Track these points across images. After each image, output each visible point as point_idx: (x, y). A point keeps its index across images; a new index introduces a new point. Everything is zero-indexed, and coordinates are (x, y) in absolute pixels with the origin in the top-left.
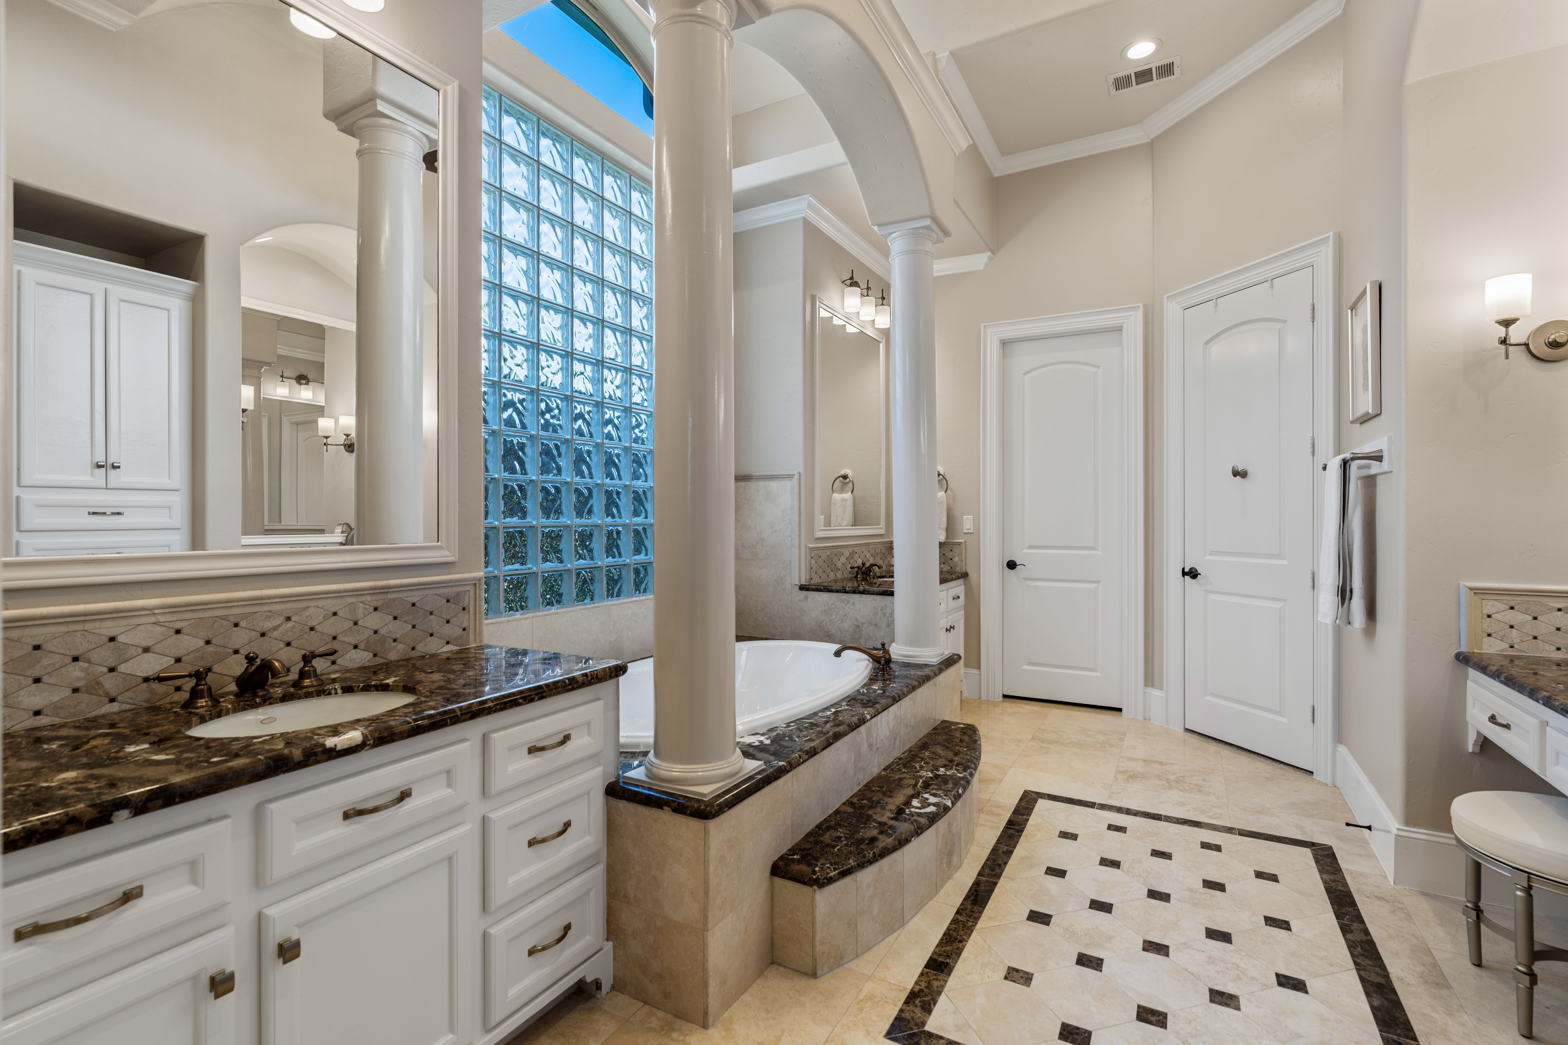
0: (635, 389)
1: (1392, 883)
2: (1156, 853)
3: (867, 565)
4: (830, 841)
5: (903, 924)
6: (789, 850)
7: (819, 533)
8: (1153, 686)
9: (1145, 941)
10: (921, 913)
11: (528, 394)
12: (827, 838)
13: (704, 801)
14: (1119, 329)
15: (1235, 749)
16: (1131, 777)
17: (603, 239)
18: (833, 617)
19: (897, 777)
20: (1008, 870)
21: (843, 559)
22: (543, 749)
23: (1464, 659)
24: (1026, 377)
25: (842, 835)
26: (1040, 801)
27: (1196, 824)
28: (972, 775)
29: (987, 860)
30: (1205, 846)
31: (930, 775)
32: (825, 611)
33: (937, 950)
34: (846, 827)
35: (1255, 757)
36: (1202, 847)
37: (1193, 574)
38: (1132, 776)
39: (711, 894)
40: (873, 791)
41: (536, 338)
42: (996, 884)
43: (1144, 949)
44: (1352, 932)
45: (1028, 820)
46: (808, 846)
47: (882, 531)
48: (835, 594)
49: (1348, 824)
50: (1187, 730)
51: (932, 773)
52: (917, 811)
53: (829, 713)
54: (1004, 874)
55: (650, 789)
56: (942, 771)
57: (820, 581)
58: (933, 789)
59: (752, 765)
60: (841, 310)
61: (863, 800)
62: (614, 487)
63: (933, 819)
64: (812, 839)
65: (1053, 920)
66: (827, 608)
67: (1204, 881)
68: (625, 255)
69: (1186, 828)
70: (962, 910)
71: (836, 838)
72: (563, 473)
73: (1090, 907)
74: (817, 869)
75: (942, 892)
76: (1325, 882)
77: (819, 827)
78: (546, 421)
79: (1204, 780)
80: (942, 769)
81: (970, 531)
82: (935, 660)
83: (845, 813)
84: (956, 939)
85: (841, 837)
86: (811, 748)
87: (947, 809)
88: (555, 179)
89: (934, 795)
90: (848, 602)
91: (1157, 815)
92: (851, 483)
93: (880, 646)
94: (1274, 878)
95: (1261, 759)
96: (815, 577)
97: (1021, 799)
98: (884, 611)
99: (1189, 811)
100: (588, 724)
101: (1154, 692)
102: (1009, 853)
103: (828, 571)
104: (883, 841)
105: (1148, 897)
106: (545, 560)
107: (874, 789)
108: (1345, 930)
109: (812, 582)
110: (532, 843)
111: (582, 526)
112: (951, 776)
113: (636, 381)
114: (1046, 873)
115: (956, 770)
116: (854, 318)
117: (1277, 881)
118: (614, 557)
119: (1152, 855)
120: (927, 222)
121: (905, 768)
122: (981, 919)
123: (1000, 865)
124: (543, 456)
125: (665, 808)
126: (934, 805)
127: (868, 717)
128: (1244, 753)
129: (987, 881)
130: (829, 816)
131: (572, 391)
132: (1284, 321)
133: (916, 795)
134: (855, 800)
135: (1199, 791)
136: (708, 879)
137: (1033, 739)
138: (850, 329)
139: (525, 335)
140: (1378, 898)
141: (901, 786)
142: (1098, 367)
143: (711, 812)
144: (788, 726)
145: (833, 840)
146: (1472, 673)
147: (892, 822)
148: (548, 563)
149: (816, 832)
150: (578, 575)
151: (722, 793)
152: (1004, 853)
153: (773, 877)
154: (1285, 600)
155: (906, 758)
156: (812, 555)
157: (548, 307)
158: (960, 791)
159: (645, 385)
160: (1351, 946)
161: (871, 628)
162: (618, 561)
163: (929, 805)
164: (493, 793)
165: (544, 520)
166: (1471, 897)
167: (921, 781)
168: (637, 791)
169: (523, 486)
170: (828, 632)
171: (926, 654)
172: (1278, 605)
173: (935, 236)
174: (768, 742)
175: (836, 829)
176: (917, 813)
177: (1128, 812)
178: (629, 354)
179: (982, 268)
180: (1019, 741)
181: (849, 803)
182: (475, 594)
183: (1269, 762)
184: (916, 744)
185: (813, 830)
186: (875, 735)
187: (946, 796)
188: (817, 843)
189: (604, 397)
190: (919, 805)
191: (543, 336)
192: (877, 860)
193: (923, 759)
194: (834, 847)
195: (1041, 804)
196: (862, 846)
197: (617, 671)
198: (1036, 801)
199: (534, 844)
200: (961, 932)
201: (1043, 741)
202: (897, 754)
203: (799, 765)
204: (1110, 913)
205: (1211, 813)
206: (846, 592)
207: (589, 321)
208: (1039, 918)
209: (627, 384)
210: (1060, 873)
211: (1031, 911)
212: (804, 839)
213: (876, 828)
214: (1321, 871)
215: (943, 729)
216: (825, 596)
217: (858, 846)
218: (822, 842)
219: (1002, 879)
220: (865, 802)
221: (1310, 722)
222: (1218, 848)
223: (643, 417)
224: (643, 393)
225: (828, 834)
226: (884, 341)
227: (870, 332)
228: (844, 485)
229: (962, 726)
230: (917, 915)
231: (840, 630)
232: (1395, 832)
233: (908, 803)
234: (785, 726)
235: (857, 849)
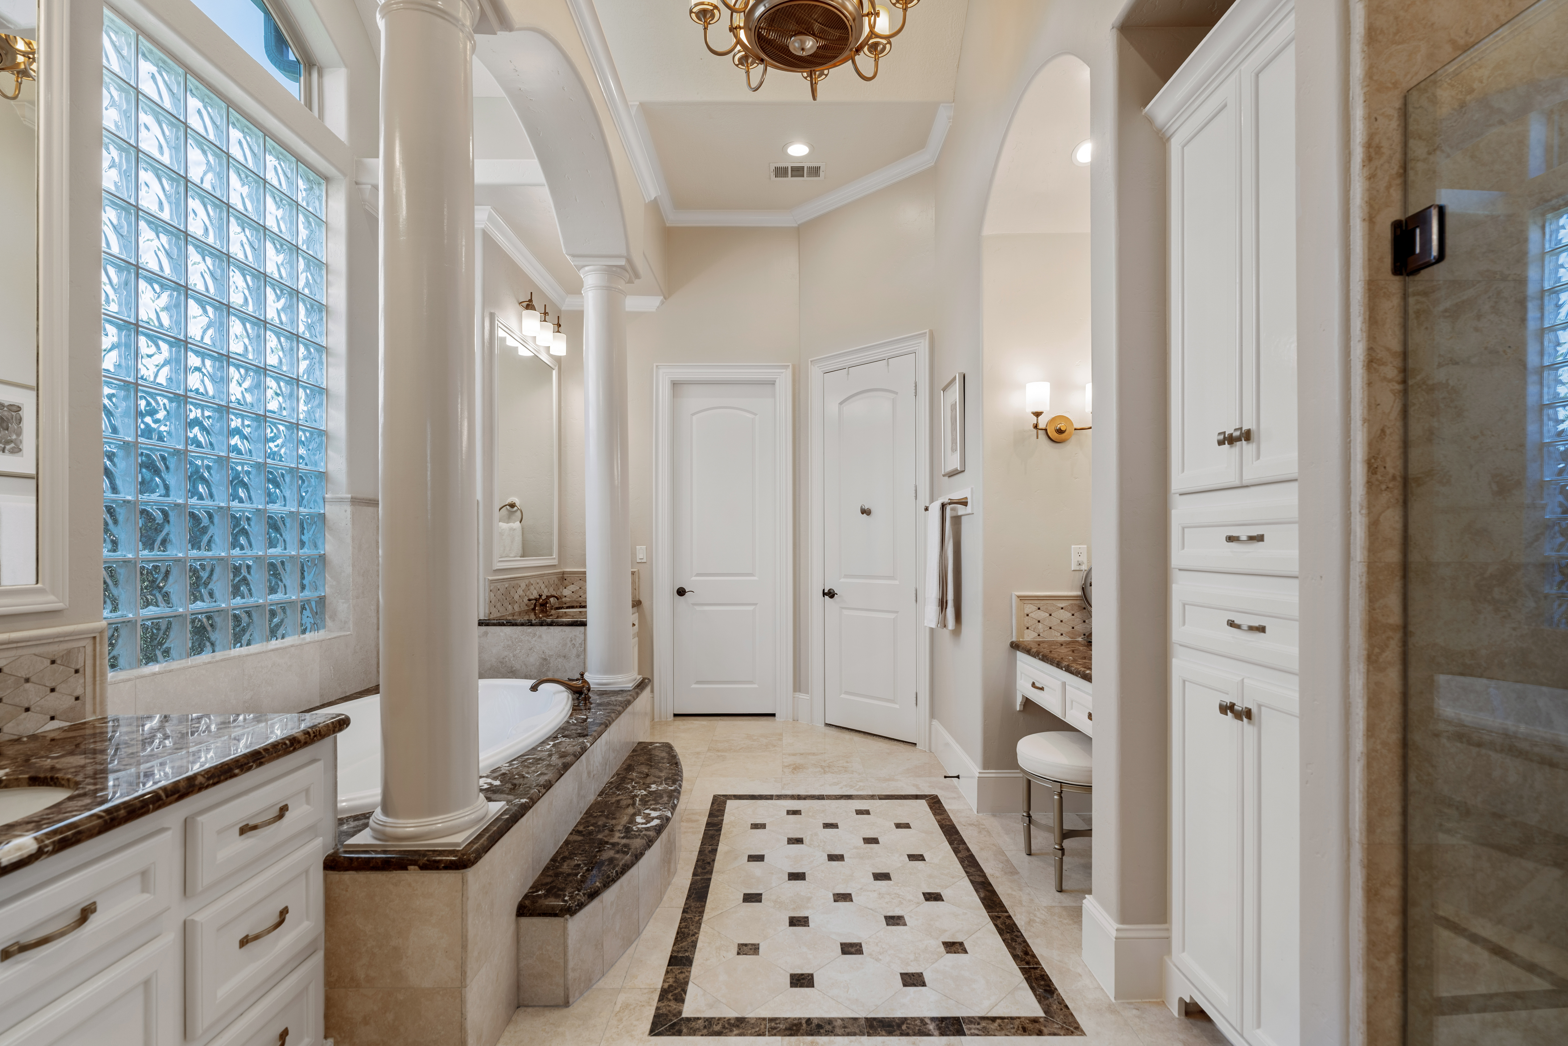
0: (270, 393)
1: (976, 813)
2: (827, 826)
3: (544, 597)
4: (570, 871)
5: (639, 934)
6: (531, 888)
7: (499, 564)
8: (800, 691)
9: (834, 895)
10: (651, 921)
11: (119, 388)
12: (565, 868)
13: (458, 851)
14: (773, 383)
15: (862, 735)
16: (794, 769)
17: (229, 206)
18: (518, 651)
19: (614, 800)
20: (717, 866)
21: (520, 592)
22: (255, 828)
23: (1015, 646)
24: (694, 417)
25: (579, 862)
26: (729, 802)
27: (849, 797)
28: (680, 786)
29: (697, 861)
30: (859, 812)
31: (645, 793)
32: (508, 646)
33: (675, 948)
34: (581, 854)
35: (877, 738)
36: (857, 814)
37: (831, 594)
38: (796, 768)
39: (470, 947)
40: (596, 817)
41: (133, 316)
42: (710, 879)
43: (835, 901)
44: (960, 852)
45: (722, 820)
46: (549, 880)
47: (555, 562)
48: (519, 627)
49: (946, 777)
50: (827, 725)
51: (645, 790)
52: (644, 826)
53: (548, 747)
54: (715, 870)
55: (385, 852)
56: (654, 787)
57: (499, 615)
58: (651, 804)
59: (496, 807)
60: (517, 332)
61: (588, 827)
62: (244, 512)
63: (659, 830)
64: (551, 873)
65: (763, 897)
66: (510, 643)
67: (864, 839)
68: (258, 231)
69: (842, 802)
70: (687, 908)
71: (575, 866)
72: (172, 493)
73: (789, 880)
74: (567, 898)
75: (665, 898)
76: (938, 822)
77: (553, 860)
78: (147, 425)
79: (847, 762)
80: (653, 786)
81: (643, 561)
82: (630, 685)
83: (575, 841)
84: (689, 934)
85: (580, 865)
86: (546, 781)
87: (668, 819)
88: (161, 118)
89: (654, 810)
90: (535, 635)
91: (821, 795)
92: (519, 513)
93: (579, 677)
94: (907, 826)
95: (881, 739)
96: (494, 610)
97: (713, 803)
98: (573, 642)
99: (842, 788)
100: (307, 791)
101: (802, 696)
102: (714, 851)
103: (506, 604)
104: (622, 859)
105: (829, 860)
106: (147, 604)
107: (595, 814)
108: (956, 851)
109: (492, 617)
110: (244, 942)
111: (199, 560)
112: (664, 790)
113: (271, 383)
114: (748, 861)
115: (666, 784)
116: (530, 342)
117: (910, 827)
118: (243, 597)
119: (824, 828)
120: (622, 262)
121: (618, 790)
122: (705, 912)
123: (709, 863)
124: (144, 470)
125: (410, 867)
126: (657, 818)
127: (589, 745)
128: (869, 737)
129: (702, 879)
130: (560, 848)
131: (186, 390)
132: (896, 393)
133: (638, 813)
134: (581, 828)
135: (846, 771)
136: (467, 931)
137: (709, 750)
138: (523, 352)
139: (116, 311)
140: (970, 825)
141: (621, 807)
142: (756, 414)
143: (469, 860)
144: (511, 765)
145: (572, 869)
146: (1020, 655)
147: (624, 841)
148: (151, 607)
149: (553, 866)
150: (193, 621)
151: (475, 839)
152: (710, 852)
153: (519, 918)
154: (897, 612)
155: (617, 782)
156: (491, 588)
157: (151, 279)
158: (676, 802)
159: (284, 389)
160: (962, 861)
161: (559, 660)
162: (251, 601)
163: (653, 819)
164: (200, 889)
165: (146, 552)
166: (1025, 809)
167: (638, 799)
168: (369, 858)
169: (112, 507)
170: (512, 667)
171: (619, 680)
172: (892, 616)
173: (628, 276)
174: (497, 783)
175: (572, 859)
176: (645, 828)
177: (799, 797)
178: (261, 351)
179: (655, 310)
180: (698, 753)
181: (576, 832)
182: (94, 650)
183: (887, 741)
184: (621, 767)
185: (548, 864)
186: (592, 763)
187: (665, 808)
188: (557, 875)
189: (229, 402)
190: (644, 821)
191: (143, 316)
192: (620, 878)
193: (632, 780)
194: (576, 875)
195: (730, 804)
196: (603, 868)
197: (340, 725)
198: (725, 803)
199: (247, 942)
200: (692, 927)
201: (718, 751)
202: (606, 779)
203: (539, 799)
204: (805, 880)
205: (858, 787)
206: (532, 625)
207: (209, 304)
208: (752, 898)
209: (259, 387)
210: (760, 858)
211: (744, 894)
212: (542, 874)
213: (611, 849)
214: (935, 814)
215: (641, 750)
216: (508, 630)
217: (599, 869)
218: (562, 873)
219: (714, 874)
220: (591, 828)
221: (915, 705)
222: (867, 812)
223: (281, 428)
224: (280, 399)
225: (565, 864)
226: (557, 368)
227: (544, 357)
228: (511, 513)
229: (658, 745)
230: (649, 924)
231: (525, 664)
232: (978, 775)
233: (632, 821)
234: (507, 765)
235: (600, 872)
